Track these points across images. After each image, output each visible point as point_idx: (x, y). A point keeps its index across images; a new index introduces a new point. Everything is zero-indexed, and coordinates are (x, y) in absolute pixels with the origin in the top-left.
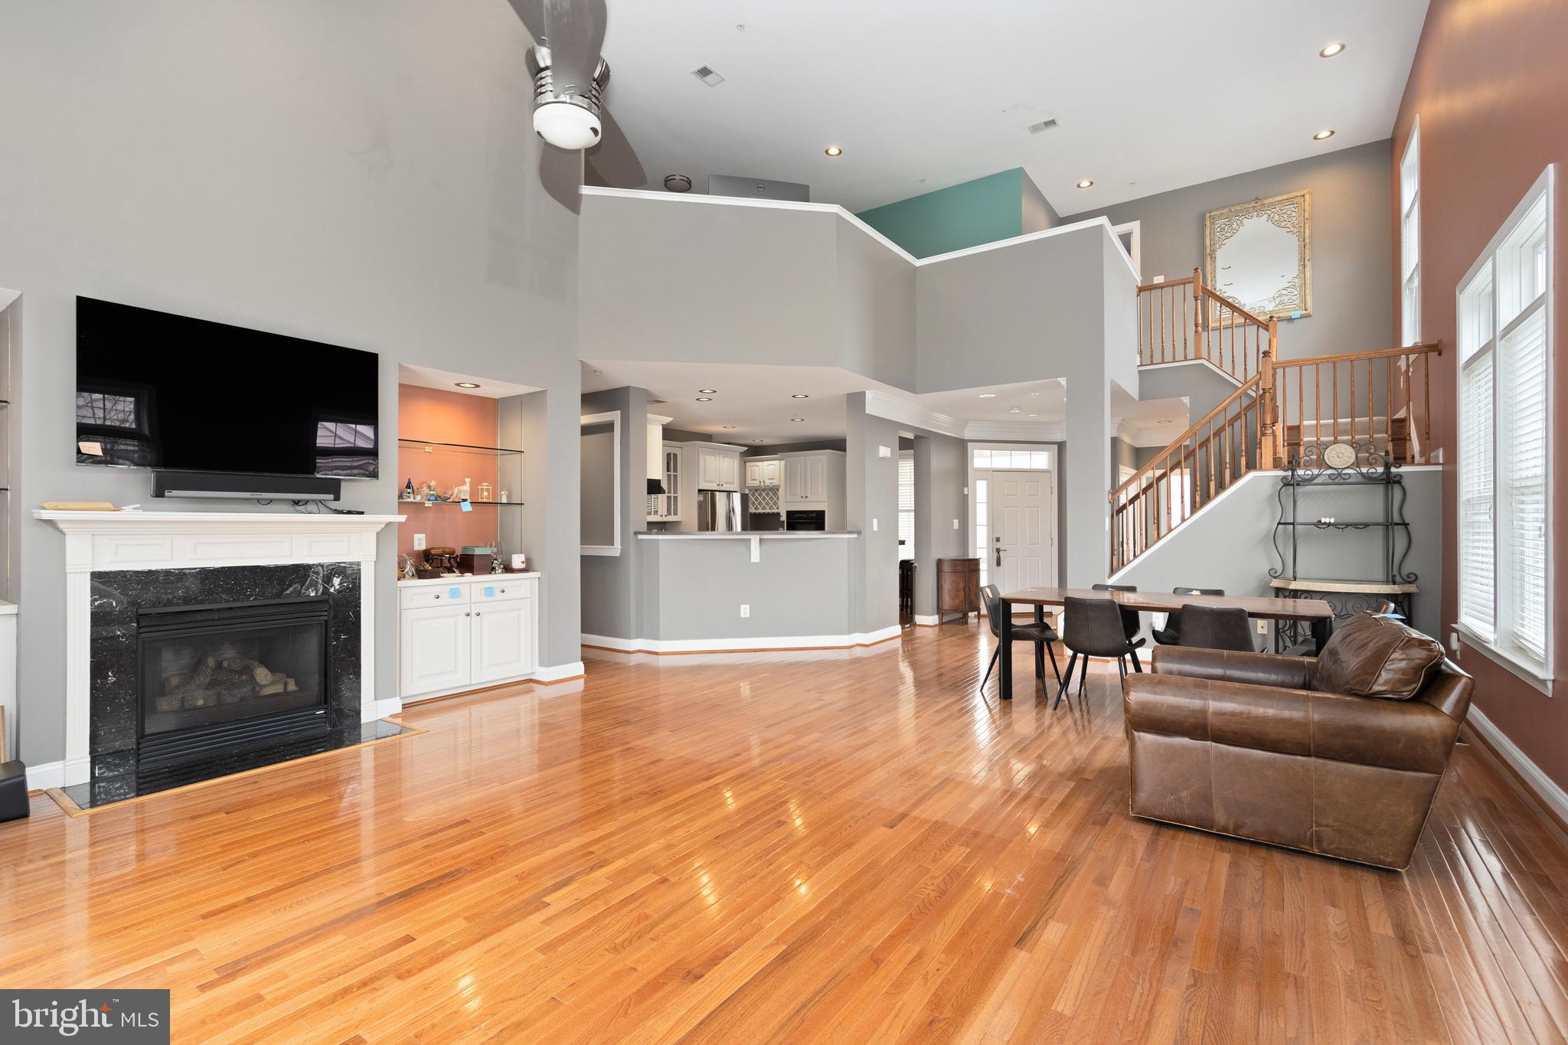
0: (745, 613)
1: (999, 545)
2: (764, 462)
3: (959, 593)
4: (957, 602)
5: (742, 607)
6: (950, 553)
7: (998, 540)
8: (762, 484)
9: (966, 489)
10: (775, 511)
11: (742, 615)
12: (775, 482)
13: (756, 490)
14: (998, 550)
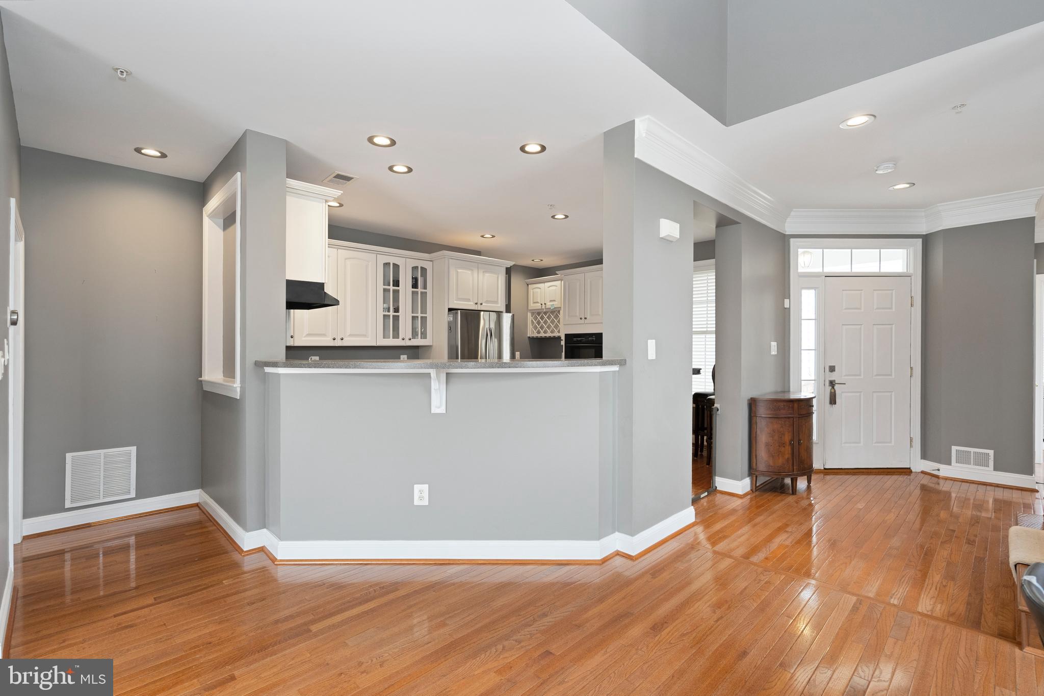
0: (421, 498)
1: (834, 376)
2: (546, 284)
3: (783, 449)
4: (780, 461)
5: (417, 488)
6: (766, 388)
7: (832, 369)
8: (543, 307)
9: (787, 301)
10: (556, 334)
11: (417, 502)
12: (556, 304)
13: (539, 314)
14: (832, 384)
